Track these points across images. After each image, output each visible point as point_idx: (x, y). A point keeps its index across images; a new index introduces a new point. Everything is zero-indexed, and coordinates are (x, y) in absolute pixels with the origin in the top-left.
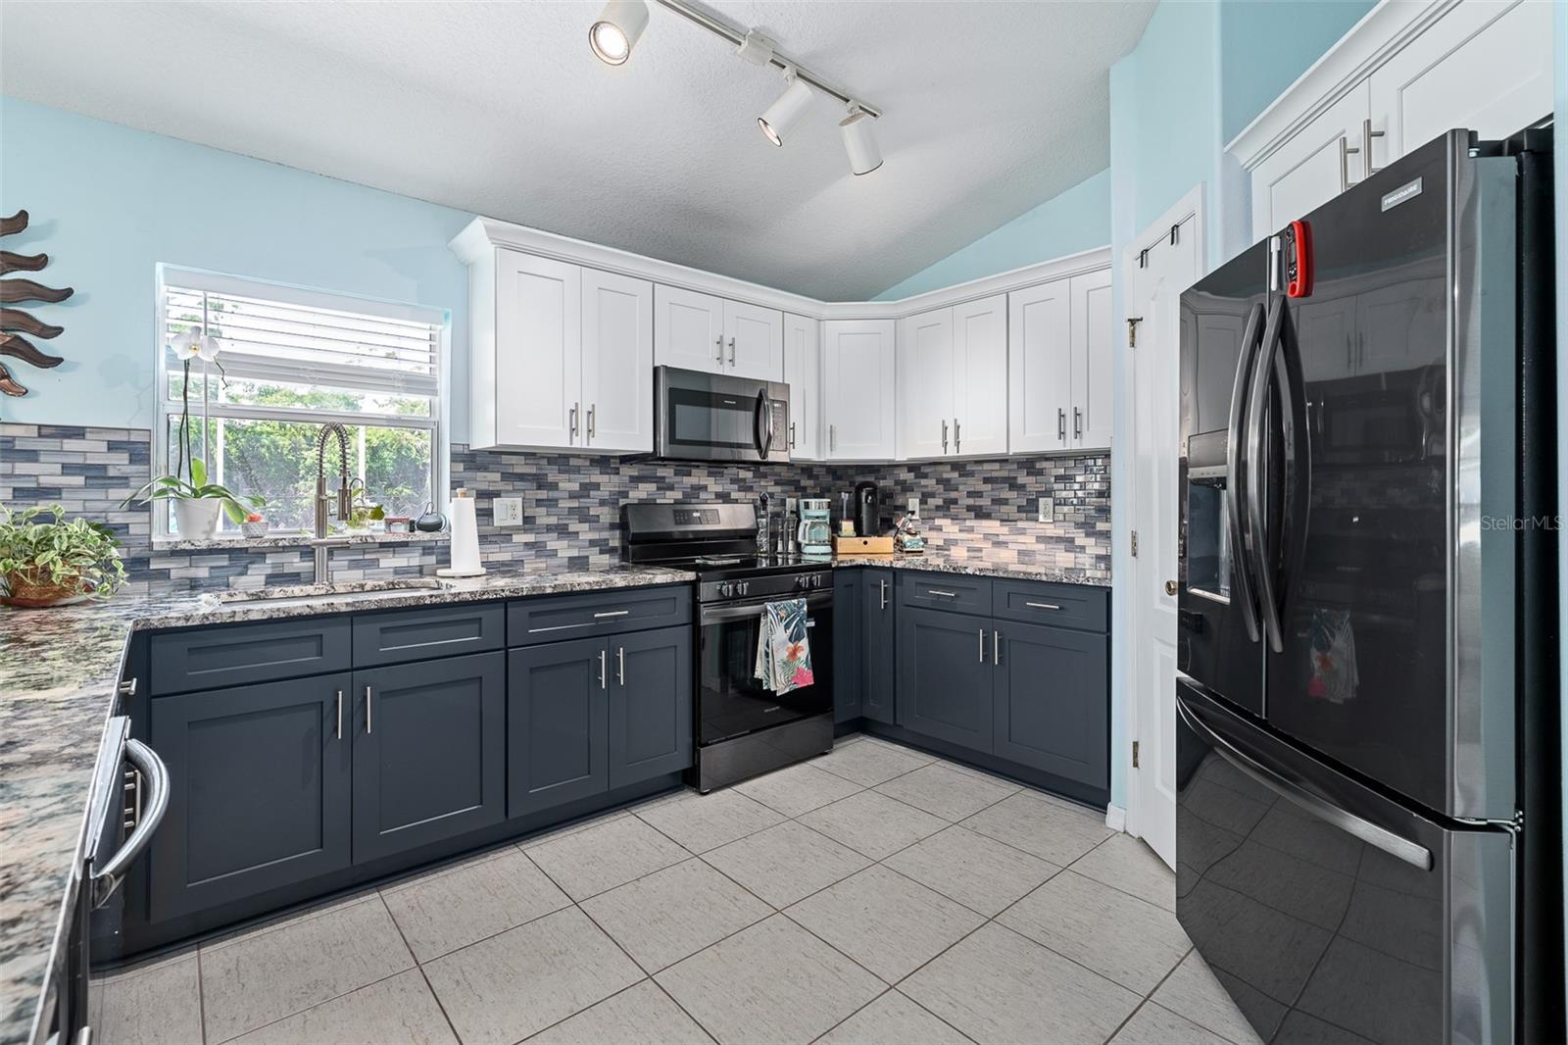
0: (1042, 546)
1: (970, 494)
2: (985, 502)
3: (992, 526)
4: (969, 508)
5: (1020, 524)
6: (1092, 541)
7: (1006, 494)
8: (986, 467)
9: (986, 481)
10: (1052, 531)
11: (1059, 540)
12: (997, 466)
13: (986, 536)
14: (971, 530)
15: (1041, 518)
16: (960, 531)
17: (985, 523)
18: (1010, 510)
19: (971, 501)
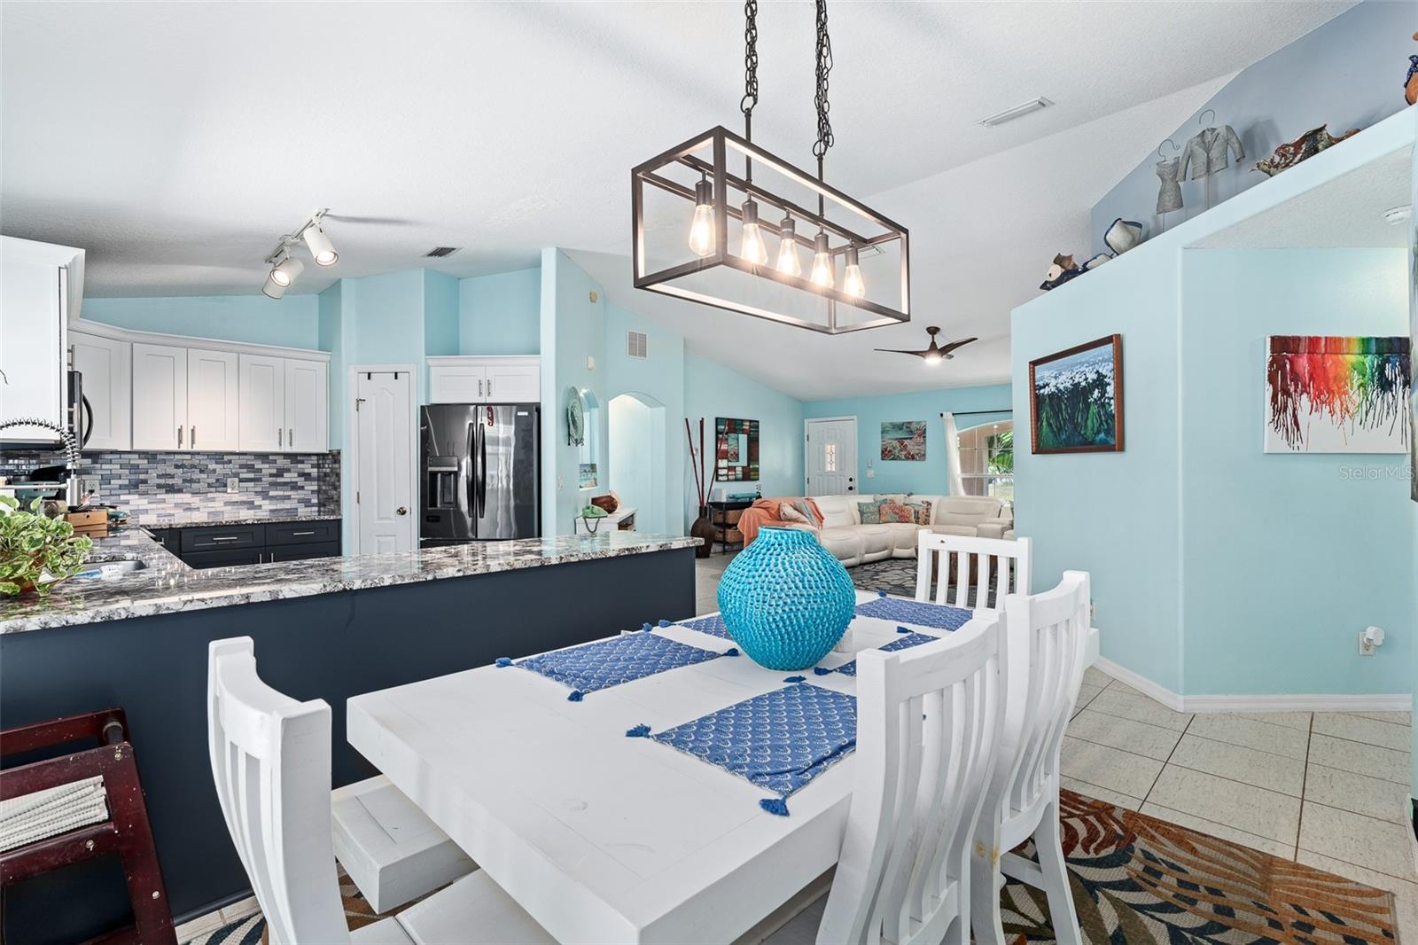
0: (229, 508)
1: (159, 476)
2: (177, 481)
3: (185, 498)
4: (159, 486)
5: (210, 495)
6: (267, 502)
7: (196, 475)
8: (177, 457)
9: (177, 467)
10: (236, 498)
11: (243, 503)
12: (189, 457)
13: (177, 505)
14: (164, 501)
15: (229, 490)
16: (150, 503)
17: (177, 496)
18: (202, 486)
19: (162, 481)
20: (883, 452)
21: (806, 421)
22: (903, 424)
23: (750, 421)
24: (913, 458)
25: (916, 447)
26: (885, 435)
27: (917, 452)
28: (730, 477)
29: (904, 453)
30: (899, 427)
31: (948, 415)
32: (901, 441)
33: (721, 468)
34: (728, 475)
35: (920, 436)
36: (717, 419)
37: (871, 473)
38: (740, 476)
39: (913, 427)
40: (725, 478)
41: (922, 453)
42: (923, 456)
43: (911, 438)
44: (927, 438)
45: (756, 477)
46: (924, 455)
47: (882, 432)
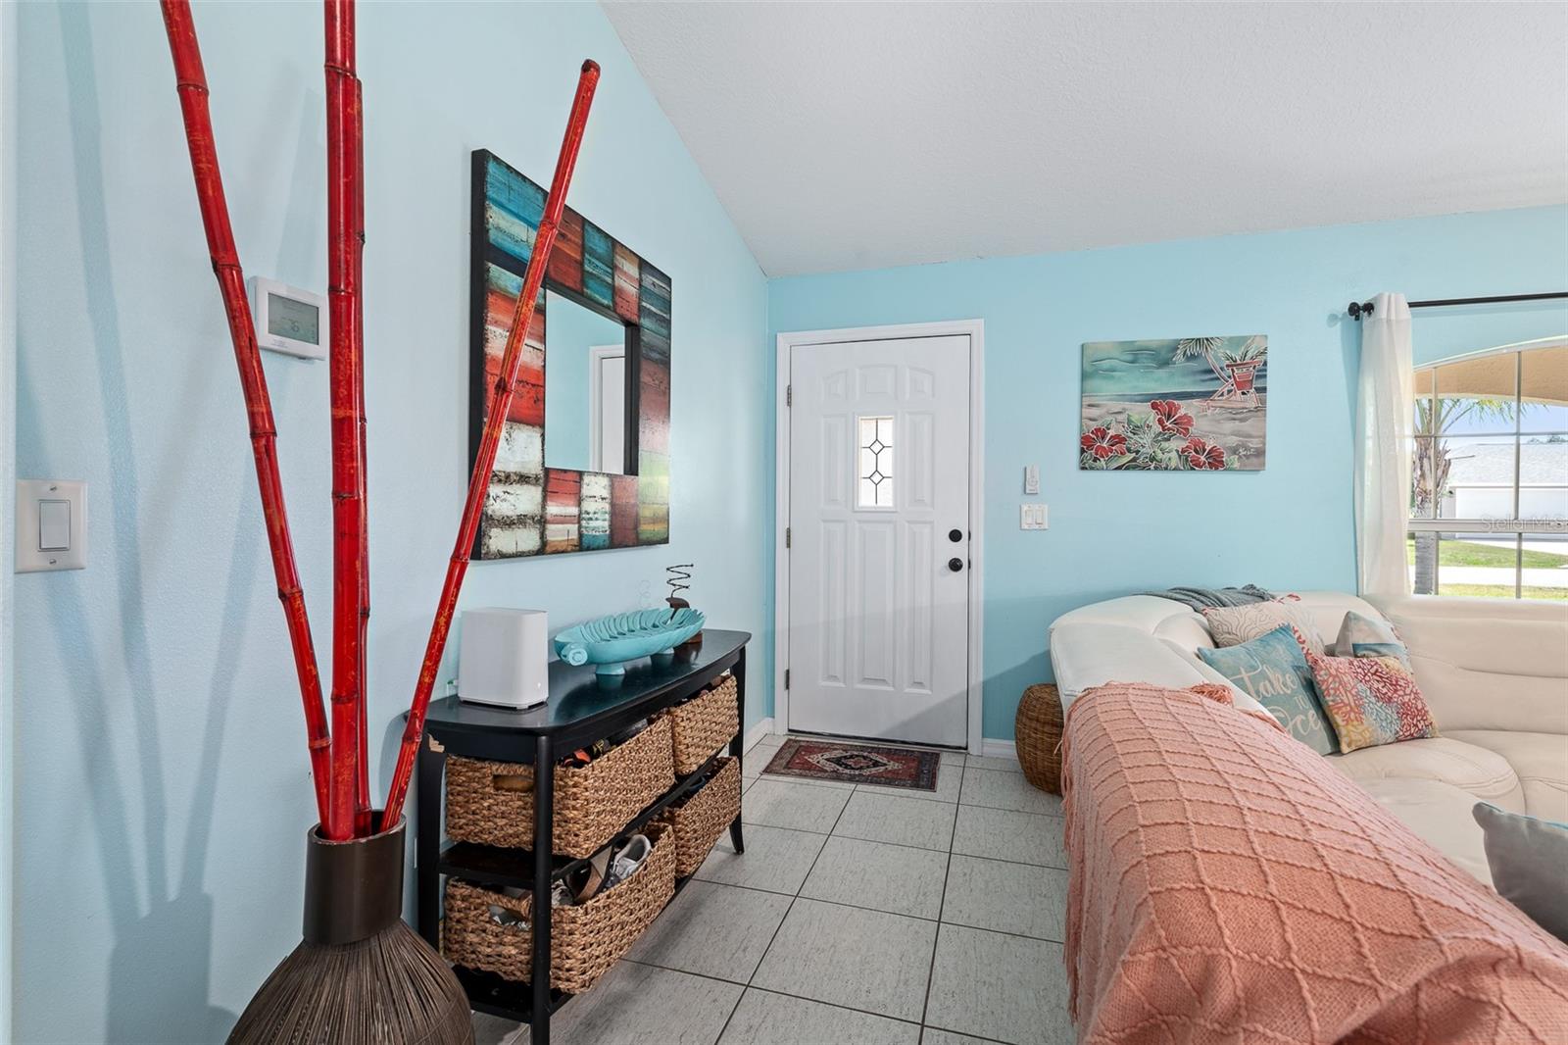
20: (1086, 443)
21: (783, 341)
22: (1174, 347)
23: (643, 265)
24: (1215, 461)
25: (1229, 426)
26: (1094, 384)
27: (1233, 441)
28: (557, 534)
29: (1177, 444)
30: (1161, 356)
31: (1394, 309)
32: (1164, 405)
33: (507, 479)
34: (542, 522)
35: (1242, 386)
36: (480, 161)
37: (1034, 513)
38: (600, 525)
39: (1215, 357)
40: (529, 539)
41: (1254, 444)
42: (1255, 457)
43: (1206, 395)
44: (1270, 395)
45: (659, 528)
46: (1260, 453)
47: (1085, 376)
